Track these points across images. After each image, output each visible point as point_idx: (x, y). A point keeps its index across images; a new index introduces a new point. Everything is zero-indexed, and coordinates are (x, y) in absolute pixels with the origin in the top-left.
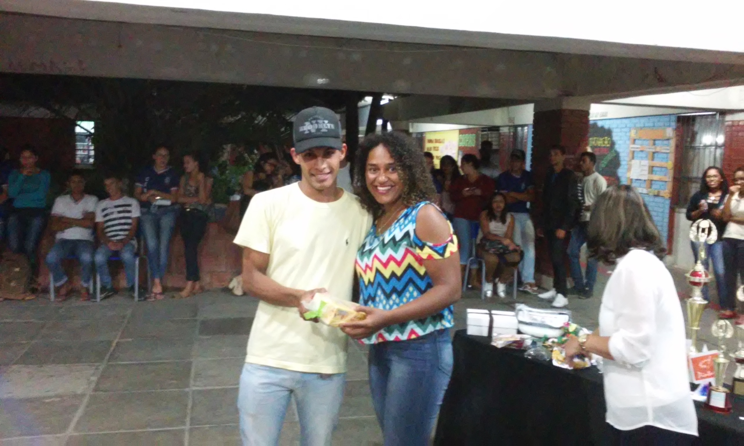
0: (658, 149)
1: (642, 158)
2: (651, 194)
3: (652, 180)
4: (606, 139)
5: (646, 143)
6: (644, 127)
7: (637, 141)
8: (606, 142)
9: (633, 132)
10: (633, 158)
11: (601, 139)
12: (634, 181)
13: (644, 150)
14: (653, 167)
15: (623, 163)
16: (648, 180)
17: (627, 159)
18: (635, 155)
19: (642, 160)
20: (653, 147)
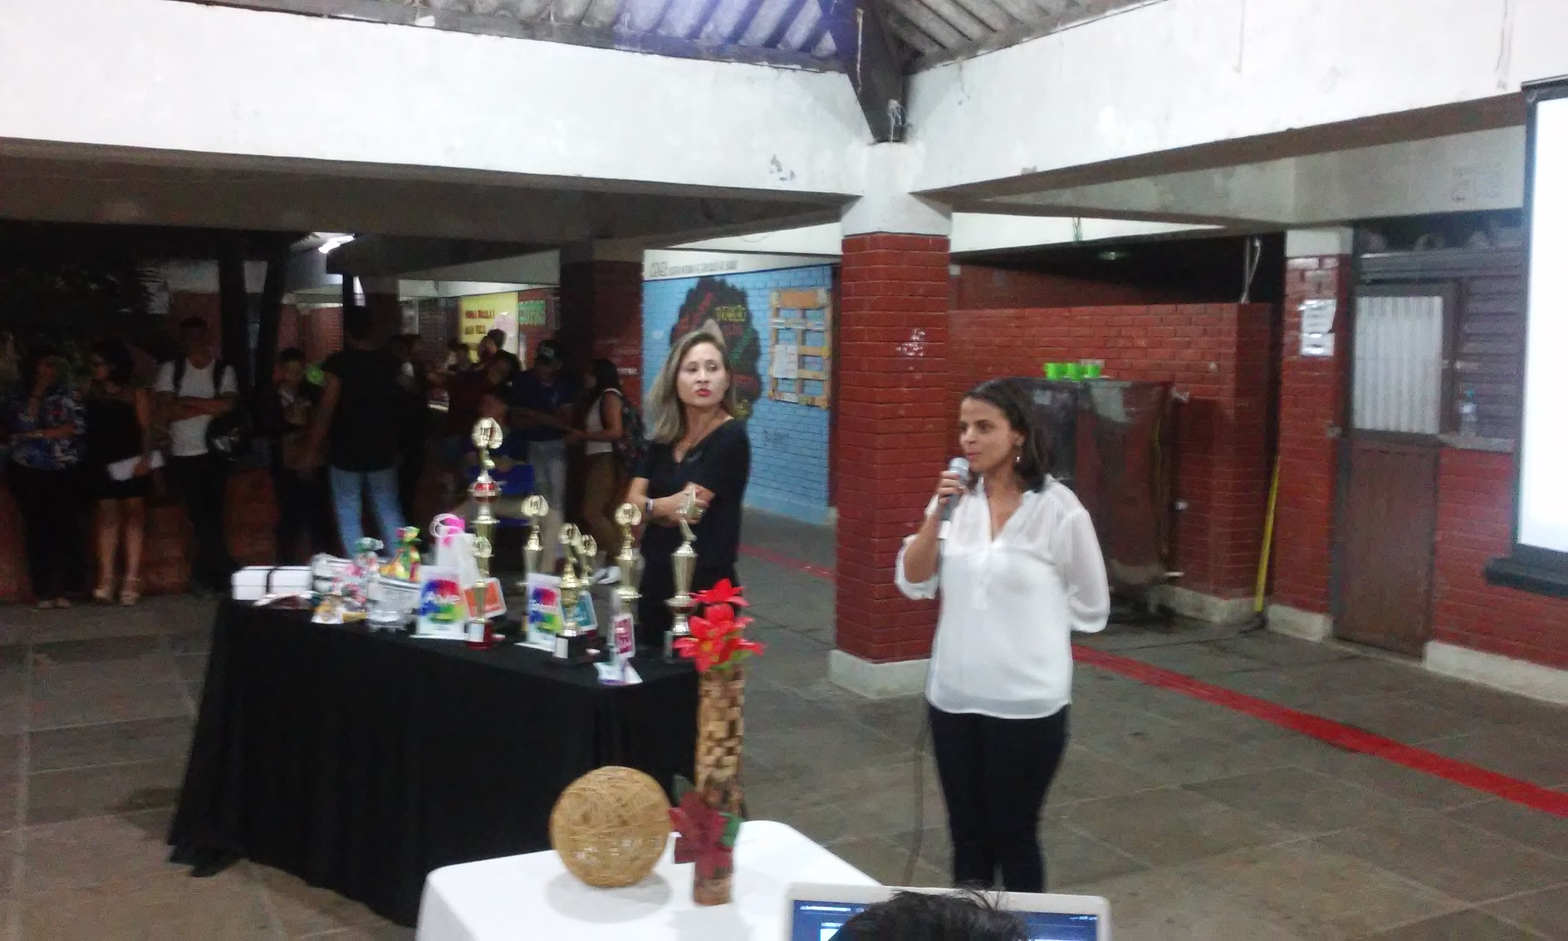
0: (810, 325)
1: (789, 342)
2: (804, 403)
3: (804, 379)
4: (739, 309)
5: (793, 314)
6: (790, 286)
7: (782, 313)
8: (740, 315)
9: (775, 295)
10: (777, 341)
11: (733, 309)
12: (780, 381)
13: (791, 327)
14: (804, 355)
15: (764, 350)
16: (799, 379)
17: (770, 343)
18: (781, 336)
19: (790, 344)
20: (803, 321)
